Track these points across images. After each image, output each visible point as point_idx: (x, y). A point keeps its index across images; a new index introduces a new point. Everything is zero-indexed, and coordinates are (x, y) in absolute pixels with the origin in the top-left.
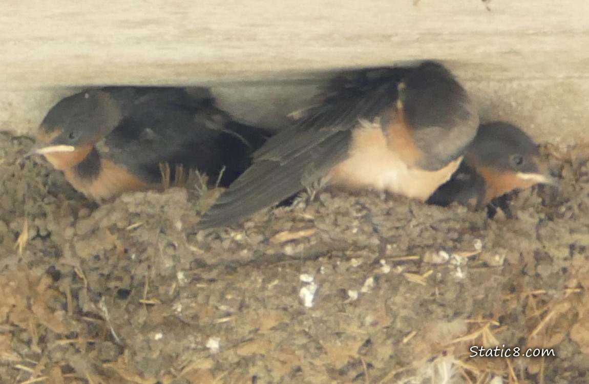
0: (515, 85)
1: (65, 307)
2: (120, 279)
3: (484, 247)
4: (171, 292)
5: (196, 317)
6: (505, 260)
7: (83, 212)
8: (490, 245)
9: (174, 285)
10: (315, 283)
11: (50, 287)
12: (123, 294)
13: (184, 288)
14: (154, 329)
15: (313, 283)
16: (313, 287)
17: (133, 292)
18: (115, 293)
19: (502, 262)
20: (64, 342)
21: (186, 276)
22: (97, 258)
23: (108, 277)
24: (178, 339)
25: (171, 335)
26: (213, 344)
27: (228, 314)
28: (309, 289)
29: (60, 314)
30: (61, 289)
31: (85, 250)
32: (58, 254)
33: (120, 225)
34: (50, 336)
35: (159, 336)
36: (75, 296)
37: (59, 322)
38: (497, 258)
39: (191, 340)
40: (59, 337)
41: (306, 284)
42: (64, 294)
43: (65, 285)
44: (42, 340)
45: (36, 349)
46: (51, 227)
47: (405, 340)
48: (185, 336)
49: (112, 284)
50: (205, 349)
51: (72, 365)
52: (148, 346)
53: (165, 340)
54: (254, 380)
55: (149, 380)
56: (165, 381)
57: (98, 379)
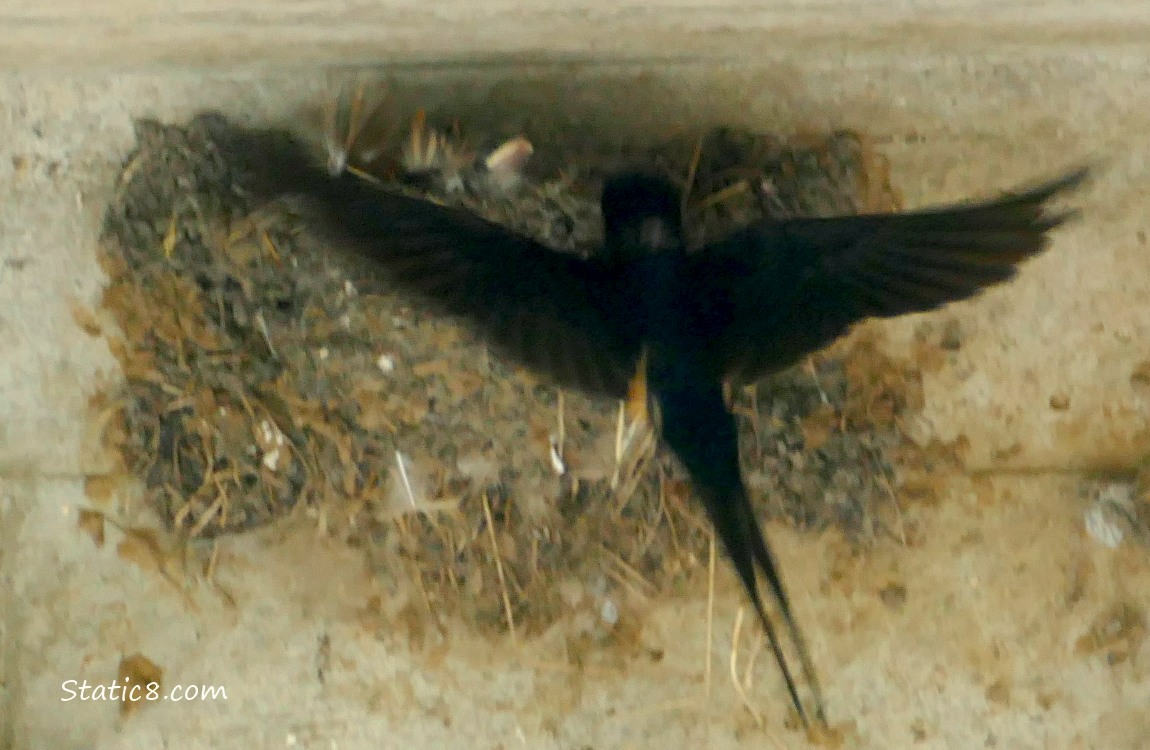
1: (217, 320)
2: (280, 288)
4: (338, 303)
5: (365, 332)
7: (237, 212)
9: (341, 296)
11: (200, 297)
12: (284, 305)
13: (351, 299)
14: (318, 345)
17: (295, 303)
18: (274, 305)
20: (215, 361)
21: (354, 286)
22: (253, 264)
23: (266, 287)
24: (345, 356)
25: (338, 353)
26: (385, 363)
27: (402, 328)
29: (211, 329)
30: (213, 300)
31: (241, 256)
32: (208, 260)
33: (281, 228)
34: (200, 353)
35: (324, 353)
36: (229, 307)
37: (212, 337)
39: (359, 358)
40: (210, 353)
42: (217, 305)
43: (218, 295)
44: (191, 358)
45: (183, 367)
46: (203, 229)
48: (353, 354)
49: (272, 295)
50: (376, 368)
51: (225, 386)
52: (312, 365)
53: (330, 358)
54: (432, 403)
55: (313, 403)
56: (331, 404)
57: (256, 402)
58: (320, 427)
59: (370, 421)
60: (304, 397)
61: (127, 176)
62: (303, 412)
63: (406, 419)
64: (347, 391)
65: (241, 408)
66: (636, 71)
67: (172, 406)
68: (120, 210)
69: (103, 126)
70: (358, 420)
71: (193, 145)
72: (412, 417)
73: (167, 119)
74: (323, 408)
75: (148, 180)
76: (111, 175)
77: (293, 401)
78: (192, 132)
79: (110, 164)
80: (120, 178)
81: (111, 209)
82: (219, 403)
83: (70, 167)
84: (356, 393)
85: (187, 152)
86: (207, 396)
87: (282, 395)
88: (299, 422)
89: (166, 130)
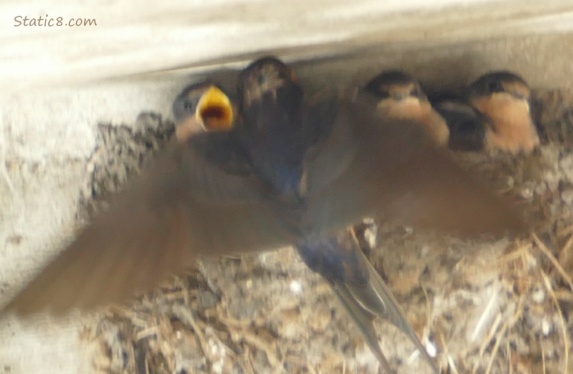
0: (528, 42)
3: (516, 183)
5: (278, 265)
6: (535, 193)
8: (520, 180)
10: (376, 224)
14: (245, 277)
15: (375, 225)
16: (375, 228)
19: (532, 194)
20: (170, 296)
24: (264, 283)
25: (259, 283)
26: (296, 286)
28: (372, 230)
35: (249, 284)
38: (527, 191)
39: (276, 284)
41: (369, 226)
47: (457, 266)
48: (271, 282)
50: (288, 291)
51: (178, 315)
52: (242, 294)
53: (255, 286)
54: (333, 312)
55: (245, 322)
56: (259, 322)
57: (202, 325)
58: (251, 338)
59: (289, 330)
60: (238, 318)
61: (91, 168)
62: (238, 329)
63: (315, 326)
64: (269, 309)
65: (192, 331)
66: (460, 52)
67: (140, 335)
68: (88, 193)
69: (69, 132)
70: (280, 331)
71: (137, 138)
72: (320, 324)
73: (116, 122)
74: (253, 325)
75: (106, 169)
76: (78, 167)
77: (230, 321)
78: (134, 130)
79: (77, 160)
80: (86, 169)
81: (81, 193)
82: (175, 330)
83: (48, 165)
84: (276, 310)
85: (133, 145)
86: (166, 325)
87: (221, 317)
88: (236, 337)
89: (115, 129)
